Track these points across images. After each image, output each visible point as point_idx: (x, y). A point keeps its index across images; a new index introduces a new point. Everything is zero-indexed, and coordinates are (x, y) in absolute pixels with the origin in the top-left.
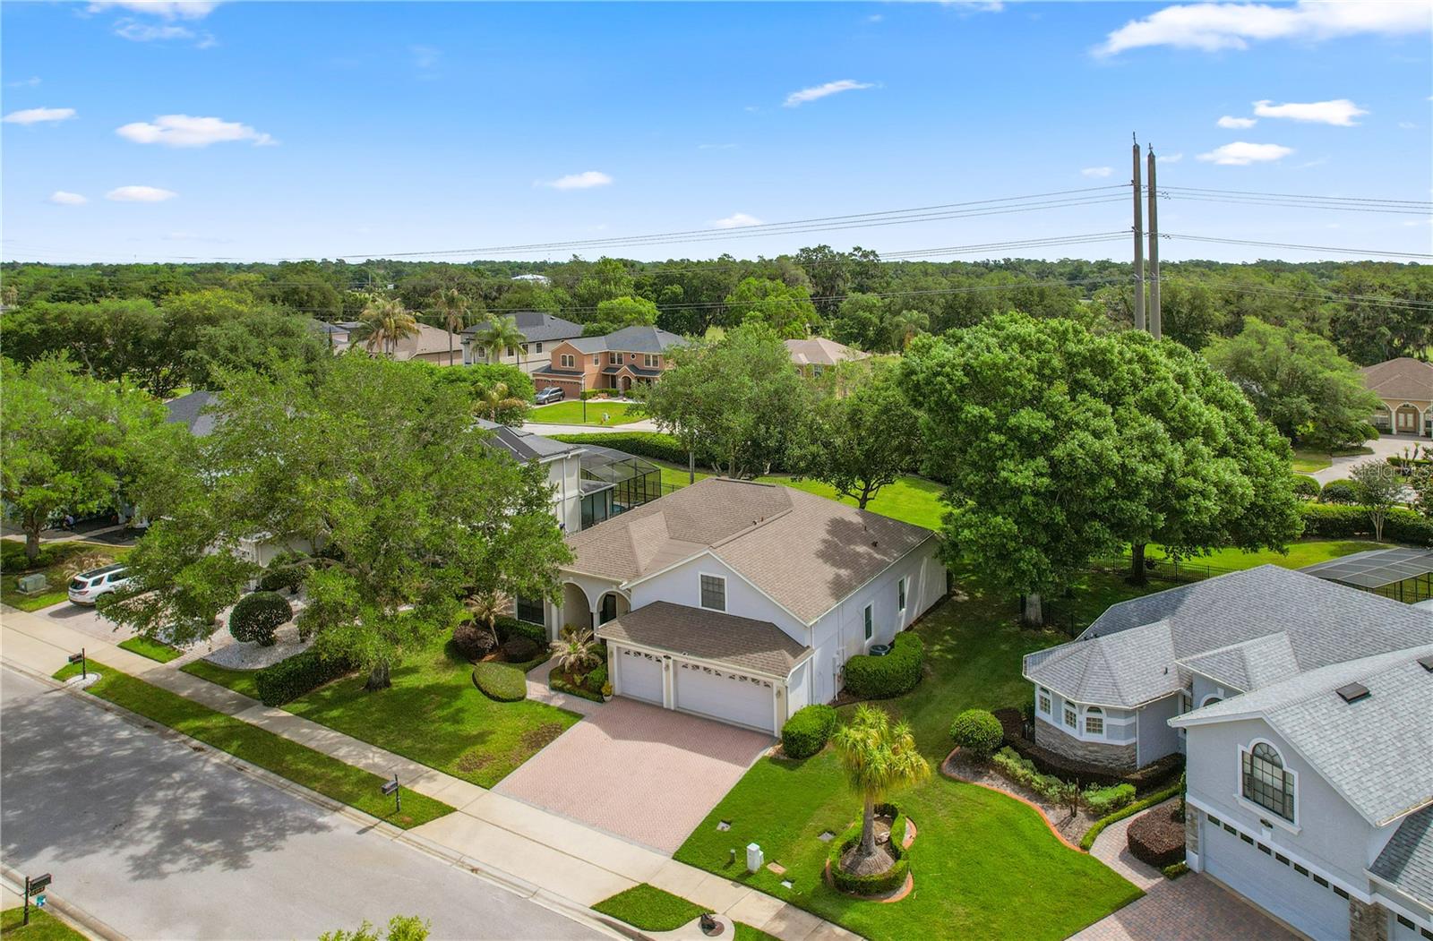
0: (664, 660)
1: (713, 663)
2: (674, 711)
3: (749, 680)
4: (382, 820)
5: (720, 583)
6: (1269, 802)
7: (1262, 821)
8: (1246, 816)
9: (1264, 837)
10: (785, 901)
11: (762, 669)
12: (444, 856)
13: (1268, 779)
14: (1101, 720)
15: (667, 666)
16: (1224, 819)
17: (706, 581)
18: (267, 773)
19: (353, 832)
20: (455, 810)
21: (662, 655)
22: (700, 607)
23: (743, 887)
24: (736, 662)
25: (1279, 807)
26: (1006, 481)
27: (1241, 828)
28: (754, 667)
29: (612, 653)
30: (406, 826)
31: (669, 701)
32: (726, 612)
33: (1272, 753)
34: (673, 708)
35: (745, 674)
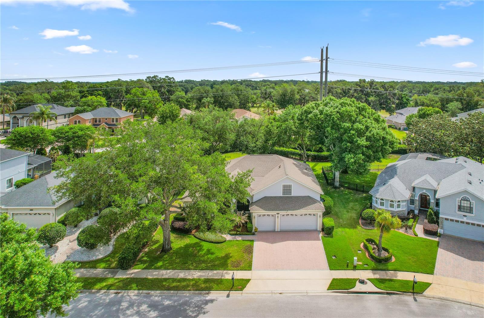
0: (277, 215)
1: (294, 212)
2: (280, 231)
3: (308, 215)
4: (230, 291)
5: (290, 186)
6: (465, 210)
7: (464, 216)
8: (459, 216)
9: (465, 219)
10: (371, 270)
11: (315, 210)
12: (267, 293)
13: (465, 205)
14: (393, 204)
15: (278, 217)
16: (450, 218)
17: (284, 186)
18: (162, 291)
19: (225, 298)
20: (250, 279)
21: (276, 213)
22: (282, 196)
23: (356, 271)
24: (306, 210)
25: (468, 211)
26: (359, 144)
27: (460, 220)
28: (313, 210)
29: (254, 217)
30: (241, 289)
31: (278, 229)
32: (292, 195)
33: (467, 198)
34: (279, 231)
35: (306, 213)
